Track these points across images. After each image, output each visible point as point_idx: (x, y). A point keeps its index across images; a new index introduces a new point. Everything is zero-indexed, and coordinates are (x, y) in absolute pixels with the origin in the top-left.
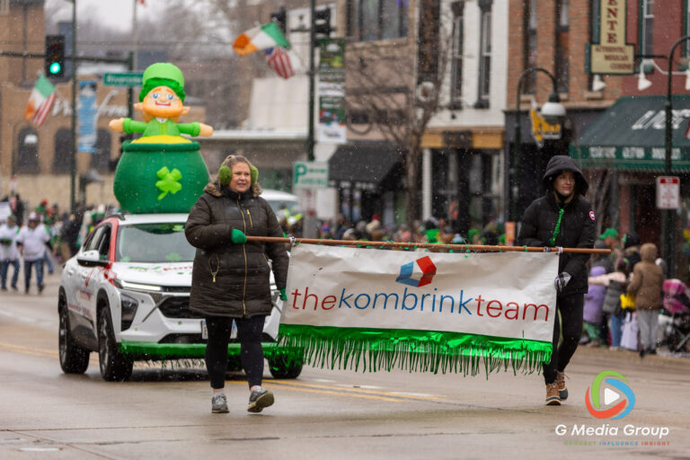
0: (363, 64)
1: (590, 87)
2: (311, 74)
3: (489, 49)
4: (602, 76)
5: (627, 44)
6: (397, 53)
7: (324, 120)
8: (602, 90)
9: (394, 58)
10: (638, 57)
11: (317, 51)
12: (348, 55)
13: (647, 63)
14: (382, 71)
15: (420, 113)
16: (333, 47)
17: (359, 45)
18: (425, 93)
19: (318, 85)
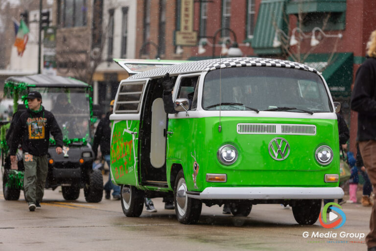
0: (65, 39)
1: (175, 52)
2: (40, 43)
3: (126, 32)
4: (182, 47)
5: (194, 30)
6: (82, 34)
7: (46, 66)
8: (182, 54)
9: (79, 37)
10: (199, 37)
11: (43, 32)
12: (58, 34)
13: (204, 40)
14: (74, 43)
15: (92, 64)
16: (50, 31)
17: (63, 29)
18: (95, 54)
19: (43, 49)
